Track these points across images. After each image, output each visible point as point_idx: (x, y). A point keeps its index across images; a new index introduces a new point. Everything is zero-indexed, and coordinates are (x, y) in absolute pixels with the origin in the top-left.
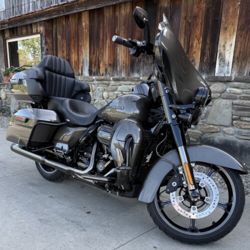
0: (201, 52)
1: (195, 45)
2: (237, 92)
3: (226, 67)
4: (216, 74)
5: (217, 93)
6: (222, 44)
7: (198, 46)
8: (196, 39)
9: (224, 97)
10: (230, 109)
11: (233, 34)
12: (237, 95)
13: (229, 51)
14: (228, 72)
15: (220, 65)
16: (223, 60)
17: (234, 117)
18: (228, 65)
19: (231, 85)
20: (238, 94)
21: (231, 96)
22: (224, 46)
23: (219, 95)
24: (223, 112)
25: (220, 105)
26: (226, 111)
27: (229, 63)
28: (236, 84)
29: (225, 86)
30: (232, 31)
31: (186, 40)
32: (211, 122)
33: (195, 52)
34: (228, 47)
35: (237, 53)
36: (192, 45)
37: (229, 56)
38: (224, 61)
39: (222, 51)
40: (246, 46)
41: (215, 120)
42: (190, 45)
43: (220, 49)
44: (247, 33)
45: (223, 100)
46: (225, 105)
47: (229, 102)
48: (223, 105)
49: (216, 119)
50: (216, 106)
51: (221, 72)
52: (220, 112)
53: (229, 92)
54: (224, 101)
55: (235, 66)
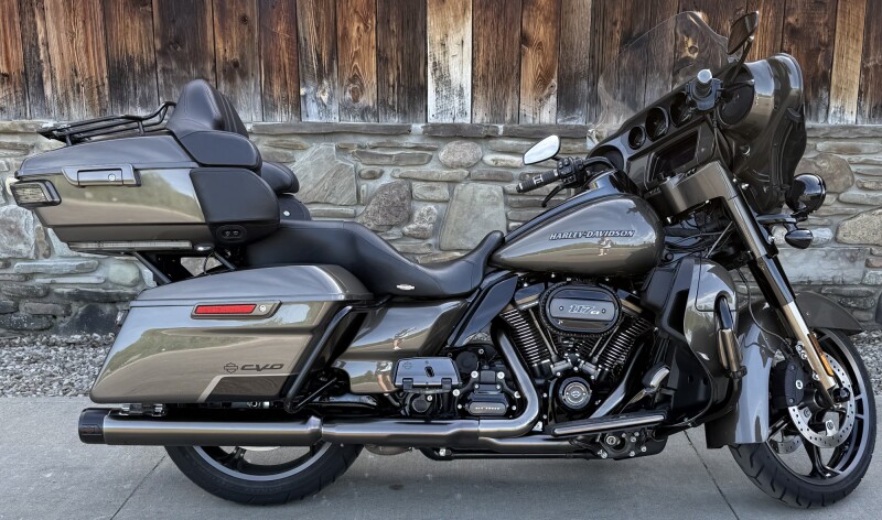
0: (378, 55)
1: (354, 34)
2: (514, 164)
3: (456, 99)
4: (430, 116)
5: (462, 166)
6: (438, 38)
7: (365, 37)
8: (356, 18)
9: (481, 177)
10: (502, 207)
11: (464, 14)
12: (512, 171)
13: (457, 59)
14: (462, 113)
15: (437, 92)
16: (443, 79)
17: (512, 224)
18: (461, 94)
19: (494, 146)
20: (516, 168)
21: (501, 175)
22: (443, 45)
23: (466, 172)
24: (486, 215)
25: (473, 199)
26: (492, 211)
27: (462, 89)
28: (509, 142)
29: (479, 149)
30: (460, 7)
31: (323, 18)
32: (455, 244)
33: (356, 52)
34: (453, 48)
35: (481, 64)
36: (346, 34)
37: (460, 70)
38: (448, 83)
39: (439, 56)
40: (500, 48)
41: (464, 237)
42: (340, 33)
43: (433, 51)
44: (498, 16)
45: (479, 185)
46: (489, 196)
47: (497, 189)
48: (482, 196)
49: (468, 234)
50: (462, 201)
51: (442, 111)
52: (477, 217)
53: (492, 163)
54: (484, 188)
55: (480, 97)
